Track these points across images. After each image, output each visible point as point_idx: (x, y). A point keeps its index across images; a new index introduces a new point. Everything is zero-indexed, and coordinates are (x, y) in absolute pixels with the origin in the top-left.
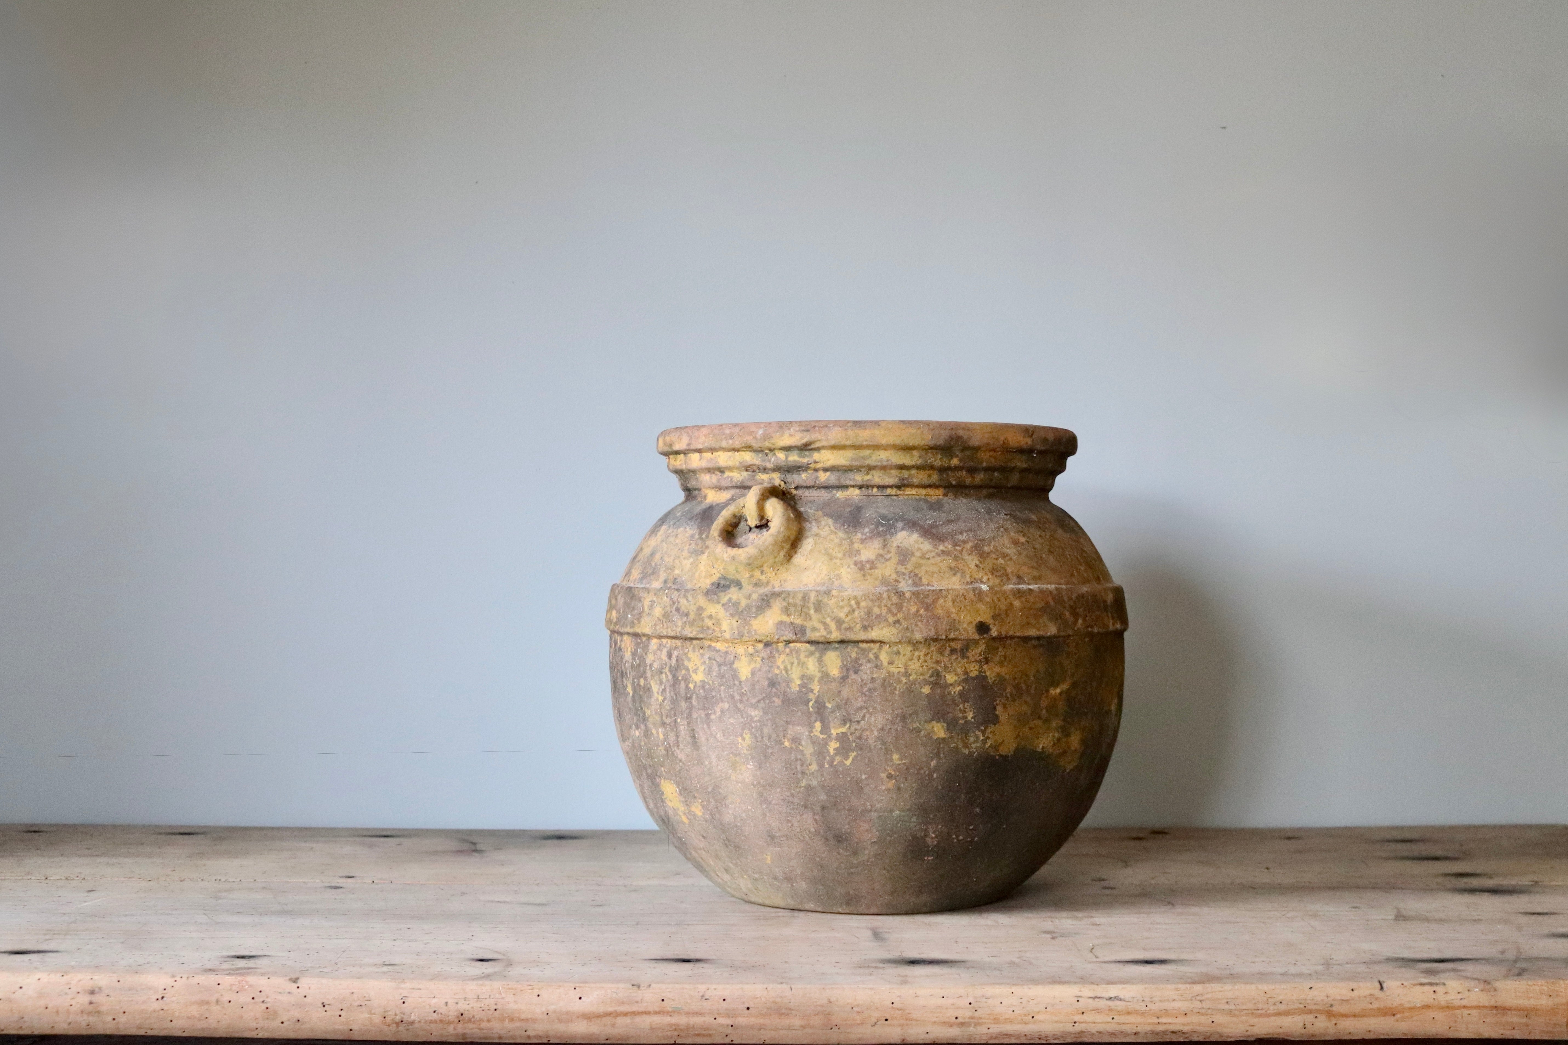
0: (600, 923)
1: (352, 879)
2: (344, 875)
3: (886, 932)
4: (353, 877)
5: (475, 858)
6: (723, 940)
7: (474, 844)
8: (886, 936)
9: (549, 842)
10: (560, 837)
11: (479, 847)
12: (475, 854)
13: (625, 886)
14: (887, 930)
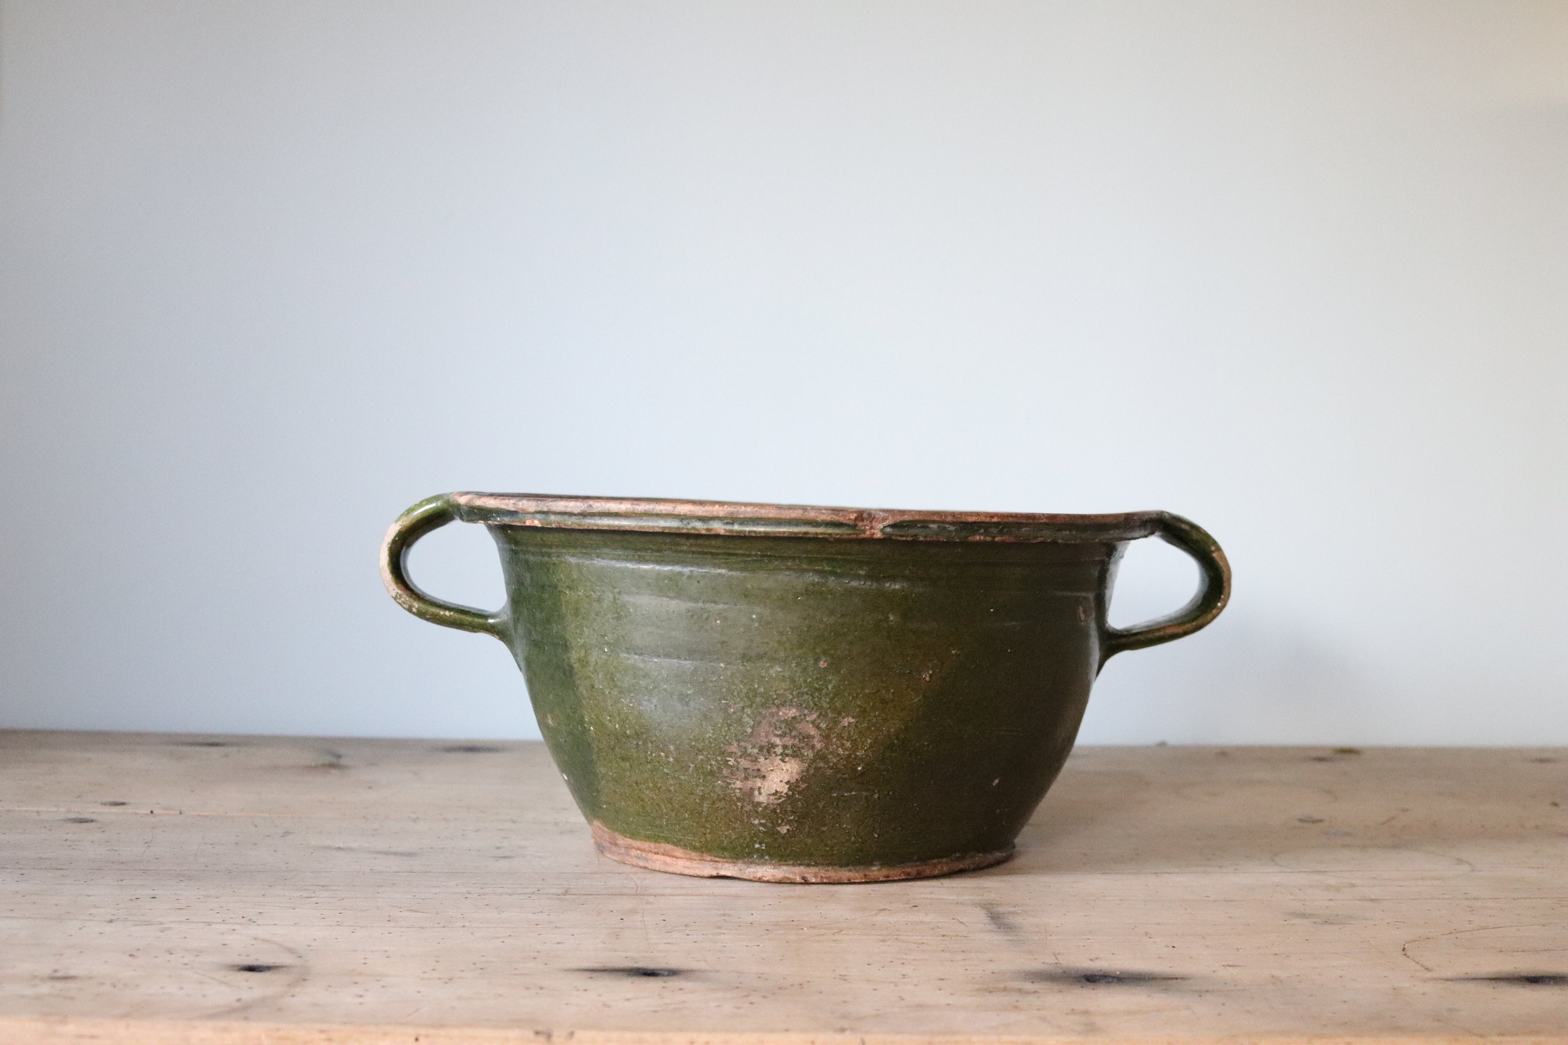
0: (501, 890)
1: (123, 807)
2: (111, 800)
3: (1012, 913)
4: (123, 804)
5: (334, 776)
6: (719, 928)
7: (339, 756)
8: (1018, 920)
9: (453, 756)
10: (471, 748)
11: (343, 761)
12: (334, 771)
13: (556, 824)
14: (1012, 909)
